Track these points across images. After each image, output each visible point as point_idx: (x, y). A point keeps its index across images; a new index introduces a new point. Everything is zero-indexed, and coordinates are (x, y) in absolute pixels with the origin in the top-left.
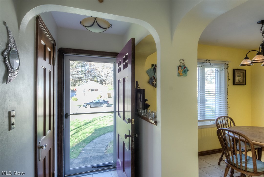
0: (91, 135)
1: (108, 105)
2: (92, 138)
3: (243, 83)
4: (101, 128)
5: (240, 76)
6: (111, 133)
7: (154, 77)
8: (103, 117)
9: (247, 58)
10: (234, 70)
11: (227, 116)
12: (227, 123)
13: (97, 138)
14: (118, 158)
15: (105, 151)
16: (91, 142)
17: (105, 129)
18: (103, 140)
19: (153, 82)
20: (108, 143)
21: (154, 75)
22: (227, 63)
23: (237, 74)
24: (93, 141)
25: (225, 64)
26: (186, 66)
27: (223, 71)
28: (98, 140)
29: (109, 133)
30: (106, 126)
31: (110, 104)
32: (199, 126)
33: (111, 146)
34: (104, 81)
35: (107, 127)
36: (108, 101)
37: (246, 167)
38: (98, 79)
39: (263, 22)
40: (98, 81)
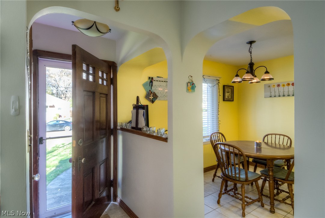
2: (57, 173)
3: (231, 100)
5: (229, 92)
7: (151, 91)
9: (237, 76)
10: (224, 86)
11: (218, 131)
13: (63, 173)
16: (56, 179)
19: (150, 98)
21: (150, 89)
22: (218, 79)
23: (226, 90)
24: (58, 177)
25: (217, 79)
26: (194, 82)
27: (215, 87)
32: (204, 142)
34: (64, 94)
37: (239, 177)
38: (53, 91)
39: (251, 43)
40: (53, 94)
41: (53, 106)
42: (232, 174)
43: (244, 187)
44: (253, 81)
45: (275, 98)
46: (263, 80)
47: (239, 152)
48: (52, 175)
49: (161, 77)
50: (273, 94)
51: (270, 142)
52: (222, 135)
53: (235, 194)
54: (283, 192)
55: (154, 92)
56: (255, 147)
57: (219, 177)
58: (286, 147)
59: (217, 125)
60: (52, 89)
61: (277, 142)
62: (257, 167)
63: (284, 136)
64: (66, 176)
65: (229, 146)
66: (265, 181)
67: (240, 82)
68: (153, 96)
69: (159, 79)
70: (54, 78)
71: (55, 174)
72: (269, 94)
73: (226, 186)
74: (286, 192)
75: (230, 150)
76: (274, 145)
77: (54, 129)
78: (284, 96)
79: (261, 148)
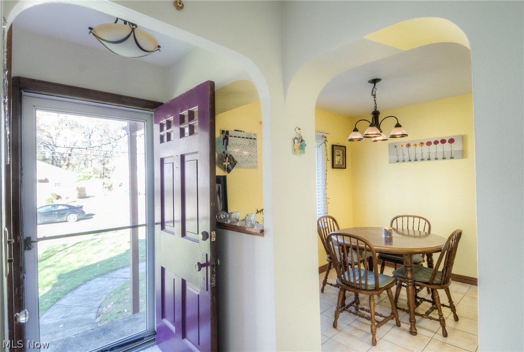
0: (50, 291)
1: (81, 217)
2: (55, 296)
4: (76, 271)
5: (339, 155)
6: (103, 278)
7: (226, 153)
8: (74, 245)
9: (356, 130)
10: (333, 146)
11: (327, 215)
12: (326, 226)
13: (67, 295)
14: (163, 316)
15: (98, 320)
16: (55, 307)
17: (87, 270)
18: (85, 296)
20: (100, 302)
21: (224, 151)
22: (325, 135)
23: (336, 153)
24: (57, 303)
25: (323, 136)
26: (303, 138)
27: (321, 147)
28: (73, 298)
29: (97, 279)
30: (87, 264)
31: (86, 213)
33: (109, 306)
34: (65, 160)
35: (90, 266)
36: (81, 207)
37: (366, 284)
38: (45, 154)
39: (375, 81)
40: (45, 160)
41: (46, 181)
42: (354, 279)
43: (374, 299)
44: (378, 138)
45: (404, 164)
46: (393, 137)
47: (366, 246)
48: (47, 300)
49: (241, 131)
50: (401, 158)
51: (400, 227)
52: (334, 220)
53: (357, 310)
54: (424, 301)
55: (231, 155)
56: (384, 236)
57: (331, 285)
58: (423, 234)
59: (324, 204)
60: (43, 150)
61: (410, 228)
62: (385, 267)
63: (420, 218)
64: (72, 300)
65: (343, 235)
66: (401, 287)
67: (360, 140)
68: (228, 162)
69: (238, 134)
70: (48, 132)
71: (51, 299)
72: (395, 158)
73: (344, 298)
74: (429, 301)
75: (352, 244)
76: (406, 232)
77: (47, 220)
78: (416, 160)
79: (392, 237)
